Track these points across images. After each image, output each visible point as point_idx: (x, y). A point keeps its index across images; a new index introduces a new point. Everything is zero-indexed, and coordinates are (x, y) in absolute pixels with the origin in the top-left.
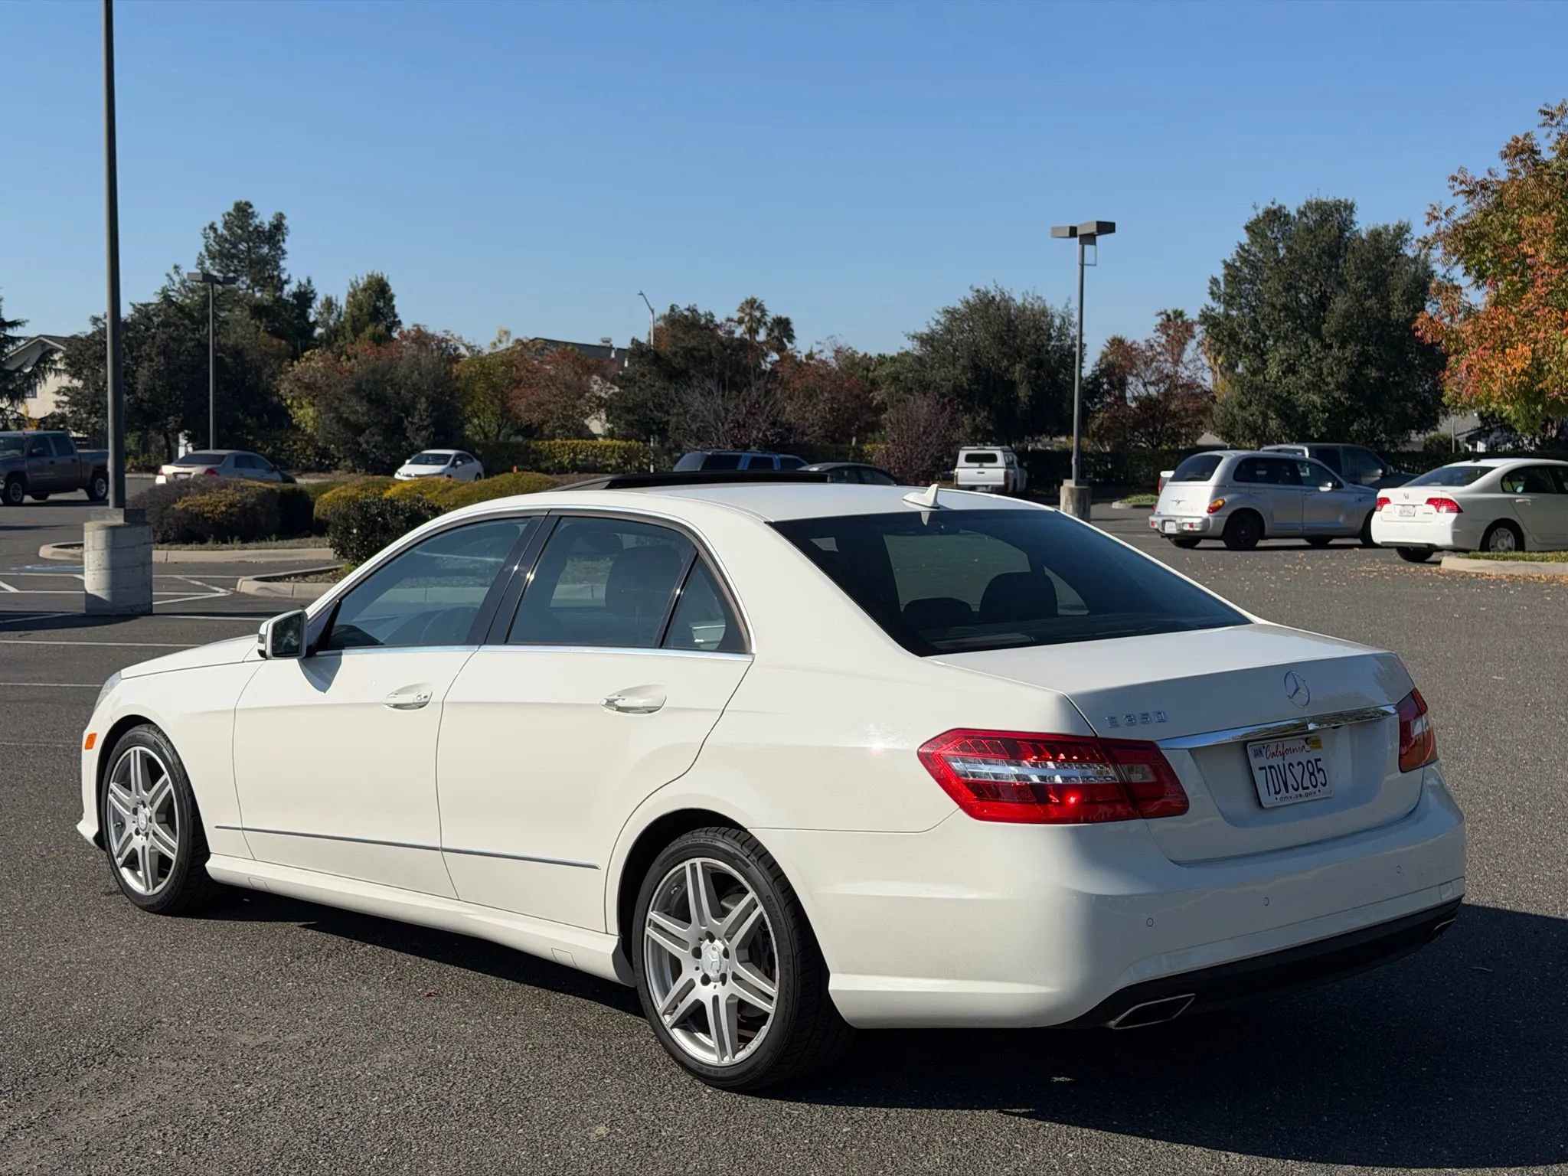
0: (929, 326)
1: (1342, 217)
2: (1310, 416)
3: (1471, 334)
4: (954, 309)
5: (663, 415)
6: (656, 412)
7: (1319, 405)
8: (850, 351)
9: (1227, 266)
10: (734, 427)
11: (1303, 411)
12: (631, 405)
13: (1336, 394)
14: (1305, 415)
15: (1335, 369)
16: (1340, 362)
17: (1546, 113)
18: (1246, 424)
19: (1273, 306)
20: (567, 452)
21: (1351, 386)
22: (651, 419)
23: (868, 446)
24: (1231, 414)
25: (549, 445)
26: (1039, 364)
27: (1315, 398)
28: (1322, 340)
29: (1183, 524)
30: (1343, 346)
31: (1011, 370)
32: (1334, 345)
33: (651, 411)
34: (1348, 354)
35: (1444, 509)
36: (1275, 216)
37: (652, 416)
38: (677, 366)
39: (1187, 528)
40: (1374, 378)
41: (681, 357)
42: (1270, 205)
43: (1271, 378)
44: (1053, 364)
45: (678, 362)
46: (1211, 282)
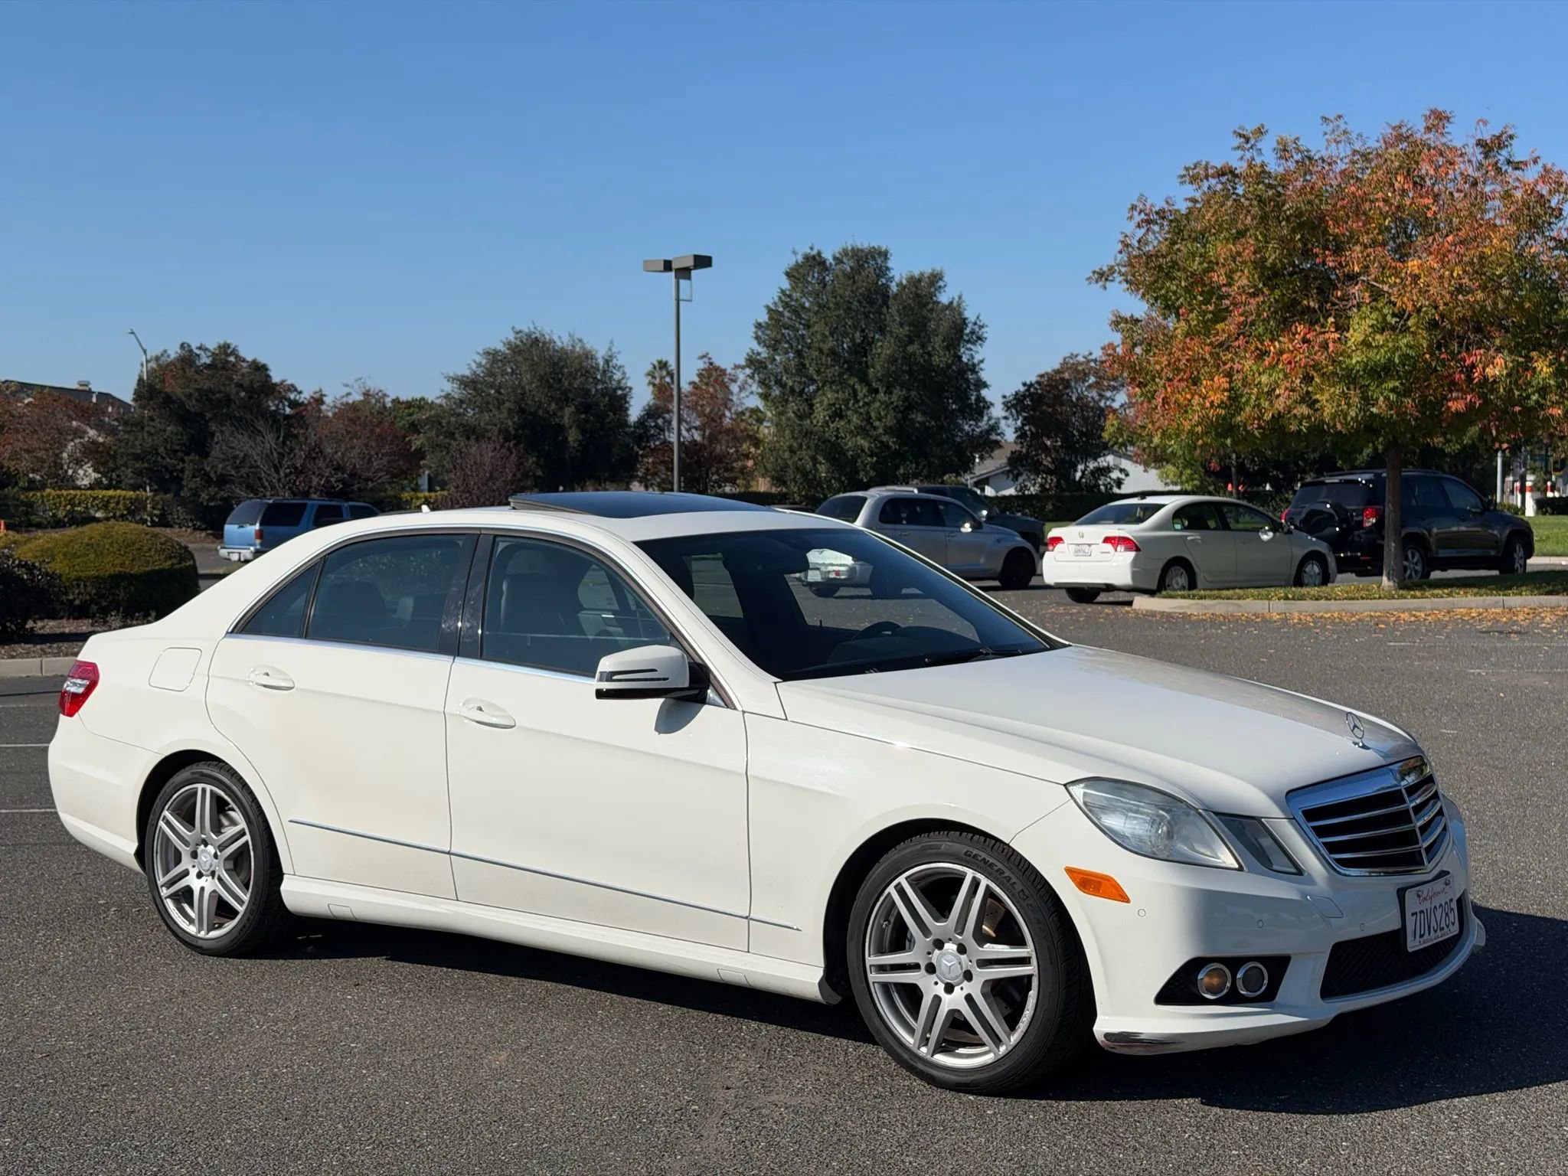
0: (470, 368)
1: (877, 264)
2: (859, 460)
3: (1166, 366)
4: (494, 350)
5: (175, 463)
6: (168, 460)
7: (866, 450)
8: (380, 394)
9: (770, 310)
10: (291, 473)
11: (852, 456)
12: (139, 451)
13: (884, 439)
14: (854, 459)
15: (882, 413)
16: (887, 406)
17: (1241, 136)
18: (797, 468)
19: (821, 351)
20: (64, 503)
21: (898, 431)
22: (163, 466)
23: (406, 494)
24: (781, 458)
25: (42, 496)
26: (586, 407)
27: (864, 443)
28: (868, 384)
29: (829, 572)
30: (889, 391)
31: (559, 414)
32: (880, 389)
33: (163, 458)
34: (894, 398)
35: (1120, 548)
36: (814, 261)
37: (164, 464)
38: (192, 410)
39: (832, 576)
40: (919, 422)
41: (196, 400)
42: (809, 251)
43: (818, 422)
44: (602, 408)
45: (192, 406)
46: (756, 327)
